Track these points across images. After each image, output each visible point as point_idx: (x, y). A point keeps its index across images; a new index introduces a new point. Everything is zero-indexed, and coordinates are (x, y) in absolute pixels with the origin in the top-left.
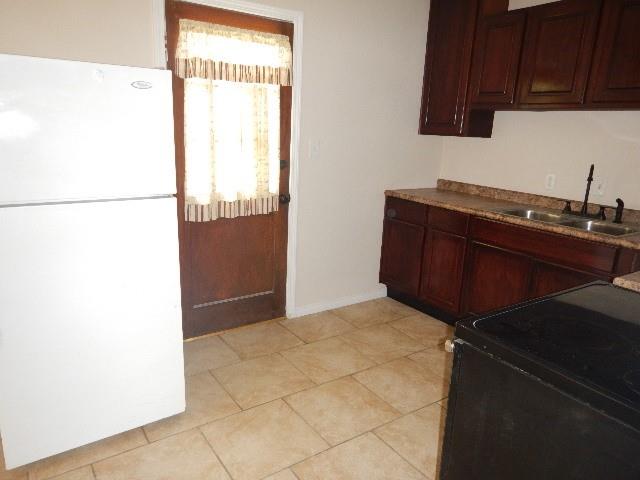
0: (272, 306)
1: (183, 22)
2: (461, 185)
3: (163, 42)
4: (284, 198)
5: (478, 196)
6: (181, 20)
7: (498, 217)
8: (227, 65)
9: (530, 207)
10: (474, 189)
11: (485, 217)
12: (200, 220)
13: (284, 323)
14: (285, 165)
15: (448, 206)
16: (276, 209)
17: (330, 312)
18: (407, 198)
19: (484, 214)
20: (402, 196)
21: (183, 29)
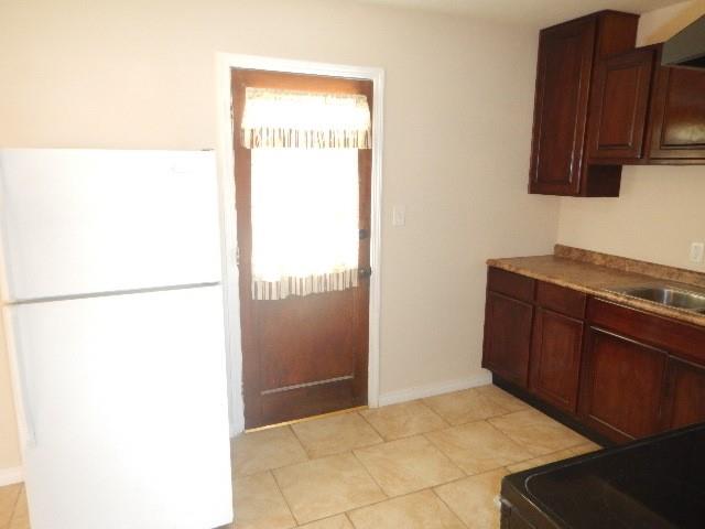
0: (351, 392)
1: (249, 91)
2: (583, 252)
3: (229, 113)
4: (364, 272)
5: (604, 268)
6: (248, 89)
7: (621, 299)
8: (297, 132)
9: (669, 283)
10: (600, 258)
11: (606, 298)
12: (267, 298)
13: (365, 413)
14: (365, 234)
15: (558, 282)
16: (355, 284)
17: (420, 402)
18: (512, 270)
19: (603, 294)
20: (506, 267)
21: (250, 98)
